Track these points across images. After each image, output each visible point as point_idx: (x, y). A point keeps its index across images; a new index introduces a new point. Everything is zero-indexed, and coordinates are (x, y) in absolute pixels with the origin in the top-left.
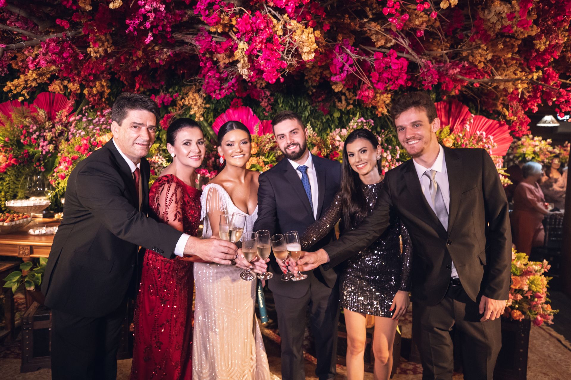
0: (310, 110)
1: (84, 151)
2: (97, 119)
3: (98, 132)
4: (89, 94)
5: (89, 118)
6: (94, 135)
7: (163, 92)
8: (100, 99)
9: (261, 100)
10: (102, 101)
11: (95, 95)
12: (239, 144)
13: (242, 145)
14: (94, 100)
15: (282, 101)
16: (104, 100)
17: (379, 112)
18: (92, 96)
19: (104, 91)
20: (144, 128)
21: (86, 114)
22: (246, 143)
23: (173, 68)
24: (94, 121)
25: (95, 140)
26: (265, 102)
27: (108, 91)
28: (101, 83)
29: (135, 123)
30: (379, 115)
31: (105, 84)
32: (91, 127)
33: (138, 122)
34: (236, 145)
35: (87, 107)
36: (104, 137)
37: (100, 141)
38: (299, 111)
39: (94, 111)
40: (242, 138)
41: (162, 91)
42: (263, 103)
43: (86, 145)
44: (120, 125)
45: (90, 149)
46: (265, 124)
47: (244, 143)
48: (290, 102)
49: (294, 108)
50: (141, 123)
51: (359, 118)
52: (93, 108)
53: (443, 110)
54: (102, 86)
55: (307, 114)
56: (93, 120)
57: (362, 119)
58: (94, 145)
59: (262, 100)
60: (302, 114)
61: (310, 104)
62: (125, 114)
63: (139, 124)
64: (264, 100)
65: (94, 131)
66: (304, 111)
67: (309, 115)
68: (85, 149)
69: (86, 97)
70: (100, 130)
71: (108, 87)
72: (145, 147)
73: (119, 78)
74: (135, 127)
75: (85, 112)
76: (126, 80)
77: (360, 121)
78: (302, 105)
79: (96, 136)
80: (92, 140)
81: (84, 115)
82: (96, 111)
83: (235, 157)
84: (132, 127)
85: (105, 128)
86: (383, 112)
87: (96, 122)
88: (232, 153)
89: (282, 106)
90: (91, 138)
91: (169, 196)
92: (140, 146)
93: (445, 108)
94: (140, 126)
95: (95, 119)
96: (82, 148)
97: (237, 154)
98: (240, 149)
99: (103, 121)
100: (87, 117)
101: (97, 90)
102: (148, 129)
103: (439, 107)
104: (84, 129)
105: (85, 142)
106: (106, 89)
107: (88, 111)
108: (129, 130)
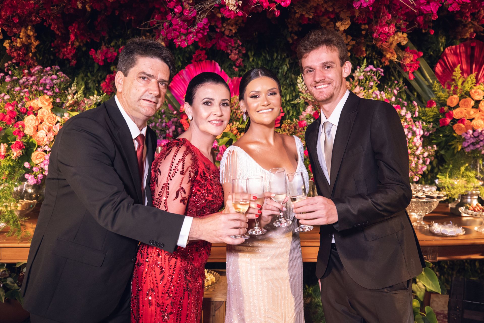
0: (289, 63)
1: (10, 121)
2: (24, 79)
3: (27, 95)
4: (11, 47)
5: (14, 78)
6: (21, 99)
7: (105, 45)
8: (26, 54)
9: (229, 51)
10: (29, 57)
11: (20, 49)
12: (266, 95)
13: (270, 97)
14: (19, 55)
15: (253, 54)
16: (31, 55)
17: (387, 59)
18: (15, 50)
19: (31, 44)
20: (153, 81)
21: (10, 72)
22: (275, 94)
23: (117, 13)
24: (21, 81)
25: (23, 105)
26: (235, 54)
27: (36, 43)
28: (25, 33)
29: (144, 73)
30: (387, 63)
31: (31, 33)
32: (17, 88)
33: (148, 73)
34: (263, 96)
35: (10, 63)
36: (35, 101)
37: (30, 107)
38: (274, 65)
39: (19, 69)
40: (269, 88)
41: (103, 44)
42: (233, 55)
43: (12, 112)
44: (126, 75)
45: (18, 117)
46: (235, 82)
47: (271, 94)
48: (264, 55)
49: (269, 61)
50: (151, 74)
51: (367, 66)
52: (17, 64)
53: (463, 55)
54: (28, 37)
55: (286, 69)
56: (18, 79)
57: (371, 67)
58: (23, 113)
59: (231, 51)
60: (279, 69)
61: (288, 56)
62: (134, 62)
63: (149, 75)
64: (234, 51)
65: (22, 94)
66: (281, 65)
67: (288, 70)
68: (11, 118)
69: (8, 52)
70: (30, 92)
71: (36, 38)
72: (153, 104)
73: (50, 25)
74: (144, 78)
75: (8, 70)
76: (58, 29)
77: (368, 69)
78: (279, 58)
79: (24, 100)
80: (19, 105)
81: (7, 74)
82: (21, 69)
83: (261, 112)
84: (140, 77)
85: (36, 90)
86: (392, 58)
87: (24, 83)
88: (257, 106)
89: (253, 60)
90: (17, 104)
91: (175, 164)
92: (147, 103)
93: (466, 52)
94: (150, 78)
95: (22, 78)
96: (7, 116)
97: (264, 108)
98: (267, 101)
99: (34, 81)
100: (11, 76)
101: (22, 43)
102: (158, 82)
103: (458, 51)
104: (8, 92)
105: (11, 108)
106: (33, 41)
107: (12, 69)
108: (136, 82)
